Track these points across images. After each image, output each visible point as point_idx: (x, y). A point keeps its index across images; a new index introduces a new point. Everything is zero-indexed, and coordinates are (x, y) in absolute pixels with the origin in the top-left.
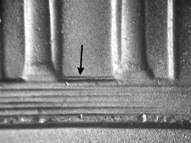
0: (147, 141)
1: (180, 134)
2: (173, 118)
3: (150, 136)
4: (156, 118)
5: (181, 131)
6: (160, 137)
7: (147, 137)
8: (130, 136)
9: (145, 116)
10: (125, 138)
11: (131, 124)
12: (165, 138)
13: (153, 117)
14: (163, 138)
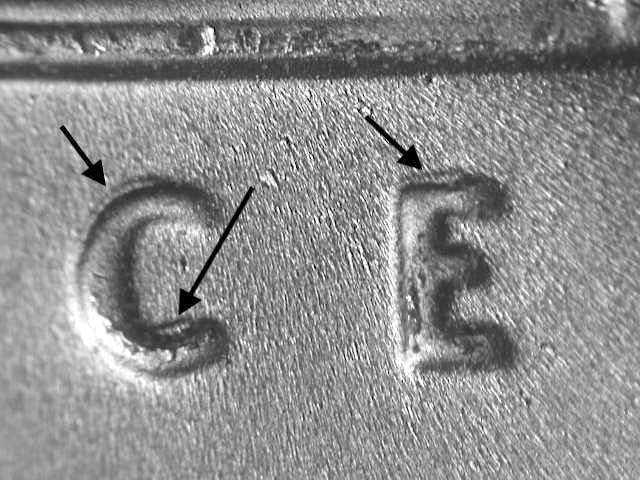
0: (217, 132)
1: (344, 99)
2: (320, 37)
3: (231, 113)
4: (253, 39)
5: (348, 87)
6: (267, 116)
7: (218, 117)
8: (150, 117)
9: (210, 31)
10: (131, 122)
11: (155, 67)
12: (288, 117)
13: (242, 34)
14: (281, 118)
